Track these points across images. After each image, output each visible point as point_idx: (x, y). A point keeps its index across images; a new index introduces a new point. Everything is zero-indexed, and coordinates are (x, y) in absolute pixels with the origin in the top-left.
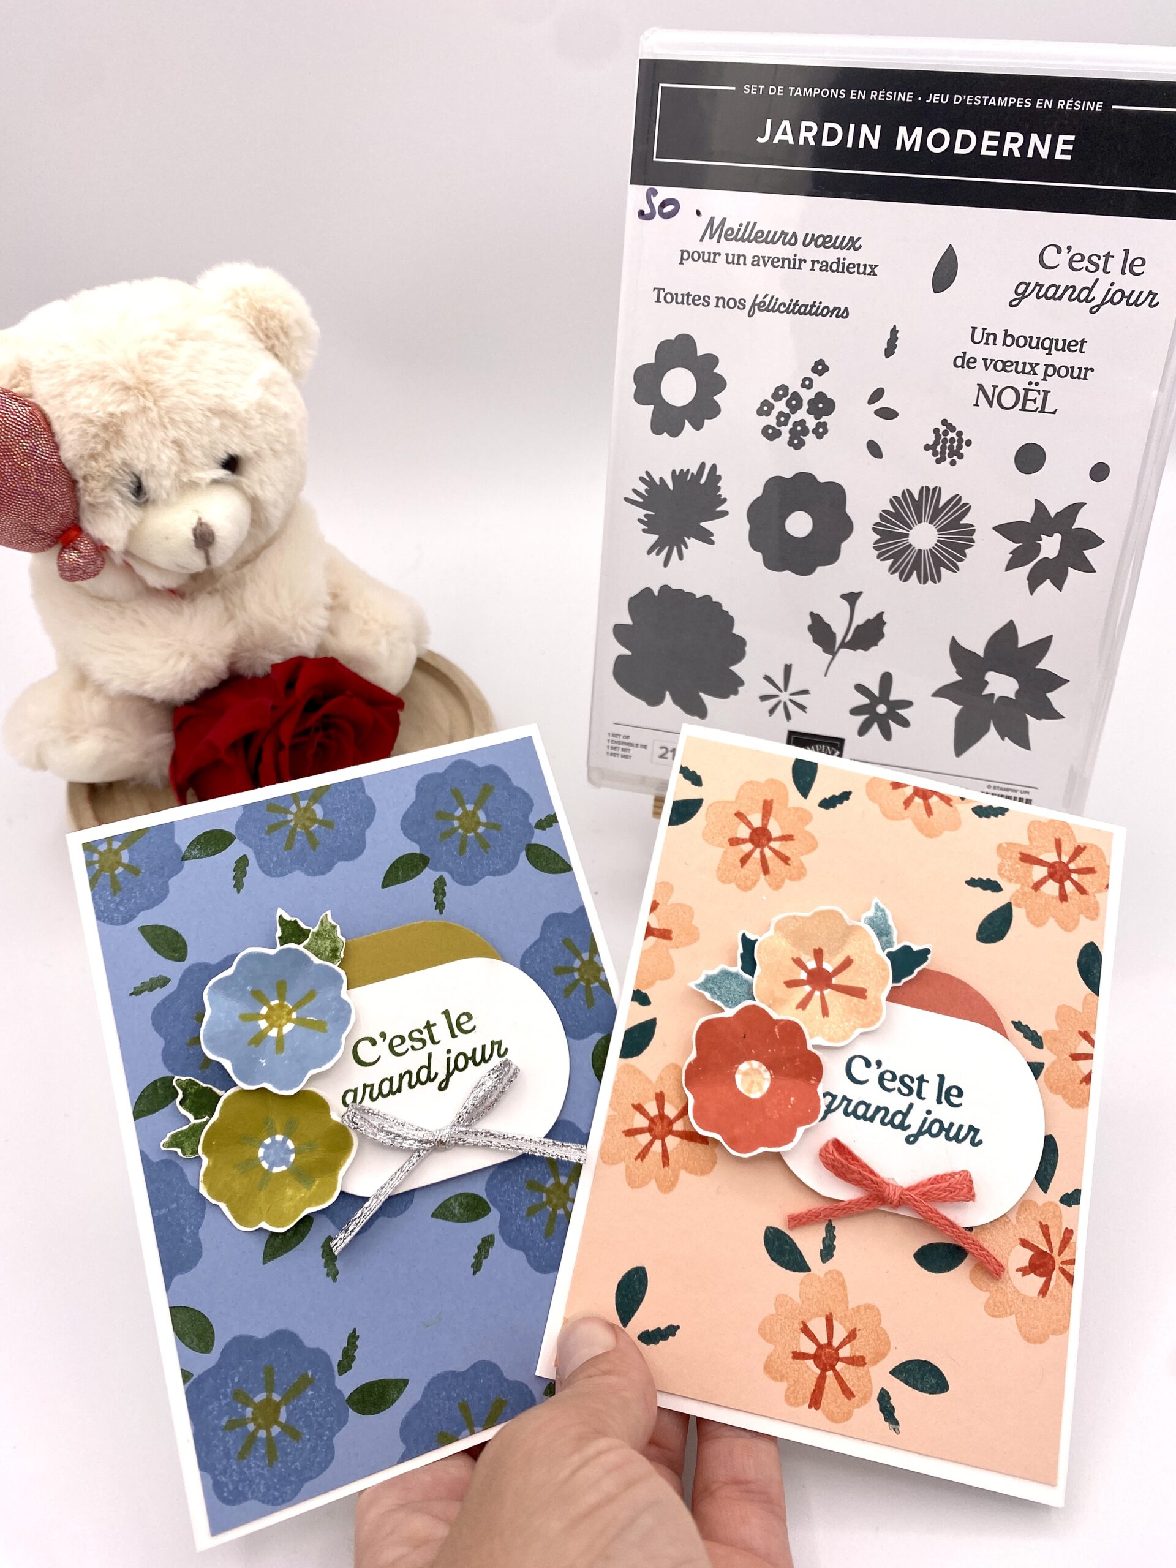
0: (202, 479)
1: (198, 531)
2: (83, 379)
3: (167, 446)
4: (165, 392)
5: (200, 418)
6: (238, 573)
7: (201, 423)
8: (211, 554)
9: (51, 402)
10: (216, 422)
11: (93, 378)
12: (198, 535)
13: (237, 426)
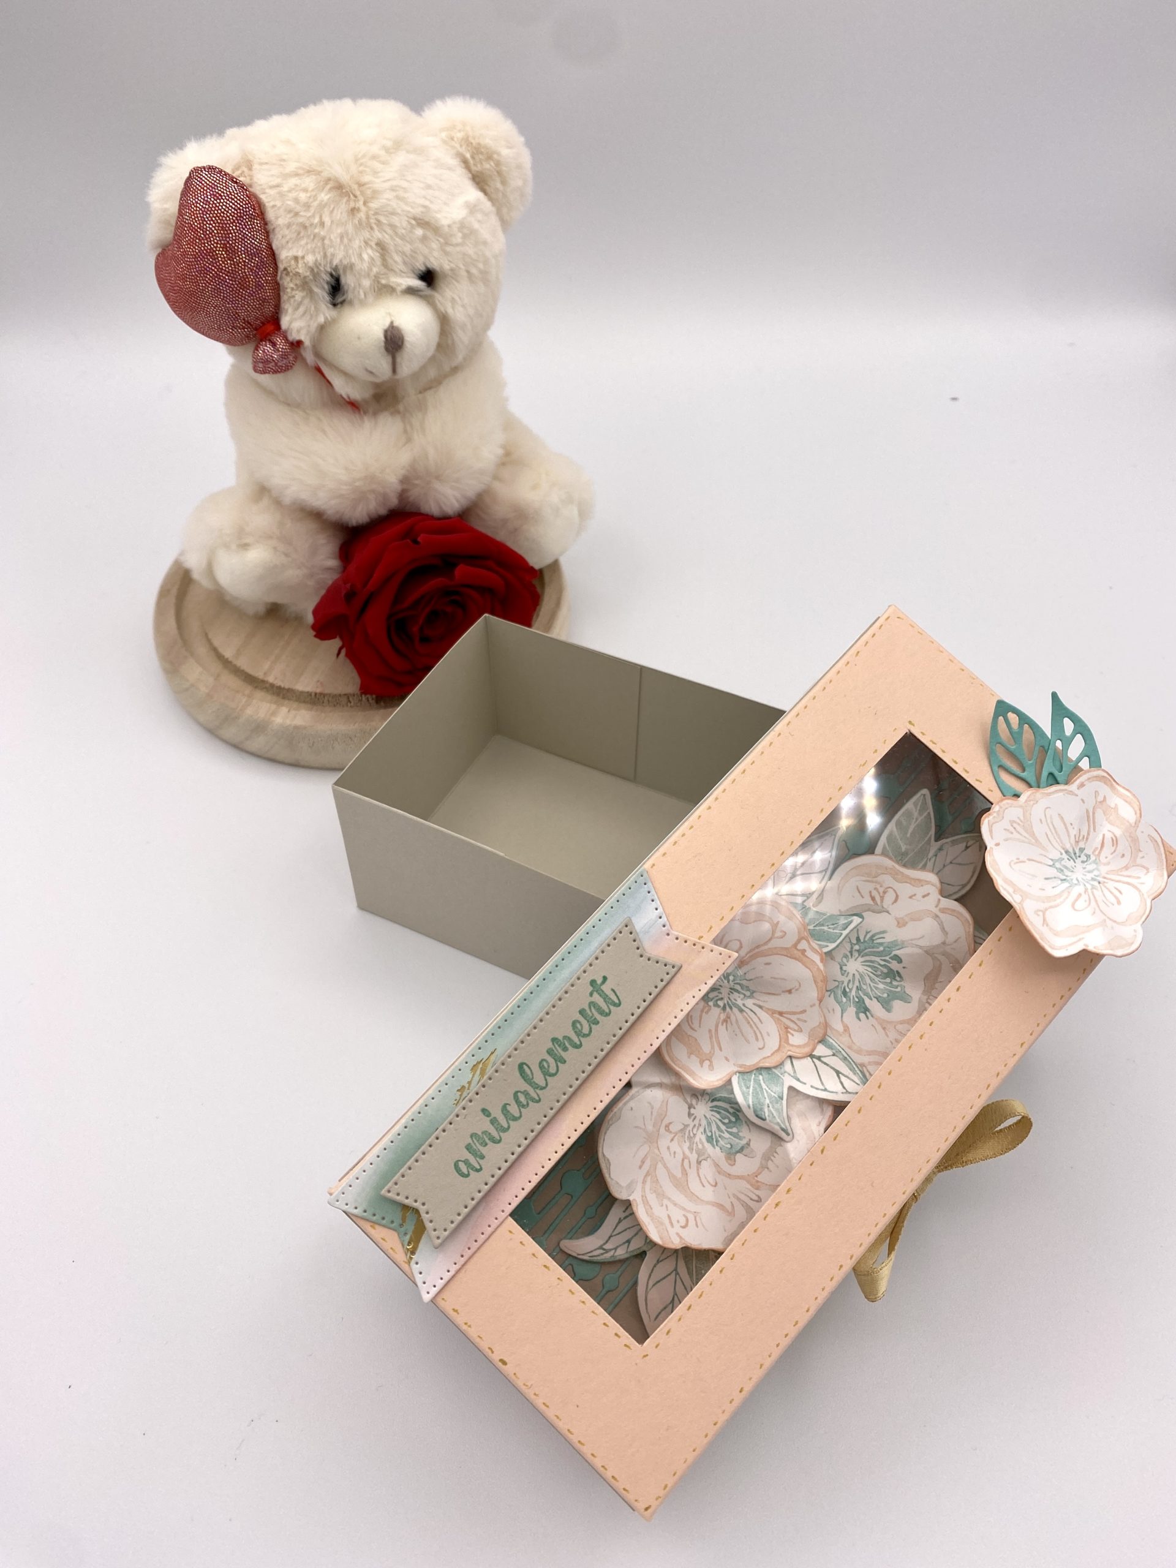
0: (399, 285)
1: (389, 333)
2: (301, 172)
3: (371, 247)
4: (376, 193)
5: (405, 224)
6: (420, 396)
7: (405, 229)
8: (398, 360)
9: (267, 191)
10: (419, 232)
11: (309, 172)
12: (389, 338)
13: (438, 240)
